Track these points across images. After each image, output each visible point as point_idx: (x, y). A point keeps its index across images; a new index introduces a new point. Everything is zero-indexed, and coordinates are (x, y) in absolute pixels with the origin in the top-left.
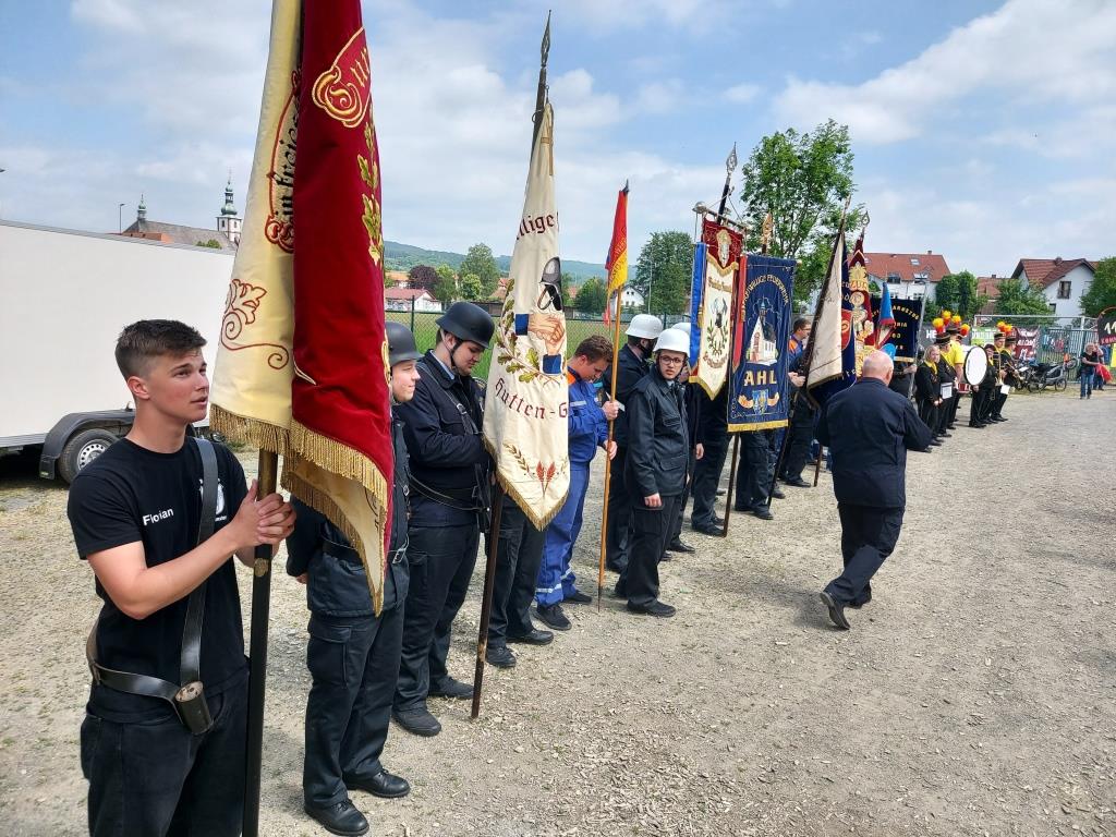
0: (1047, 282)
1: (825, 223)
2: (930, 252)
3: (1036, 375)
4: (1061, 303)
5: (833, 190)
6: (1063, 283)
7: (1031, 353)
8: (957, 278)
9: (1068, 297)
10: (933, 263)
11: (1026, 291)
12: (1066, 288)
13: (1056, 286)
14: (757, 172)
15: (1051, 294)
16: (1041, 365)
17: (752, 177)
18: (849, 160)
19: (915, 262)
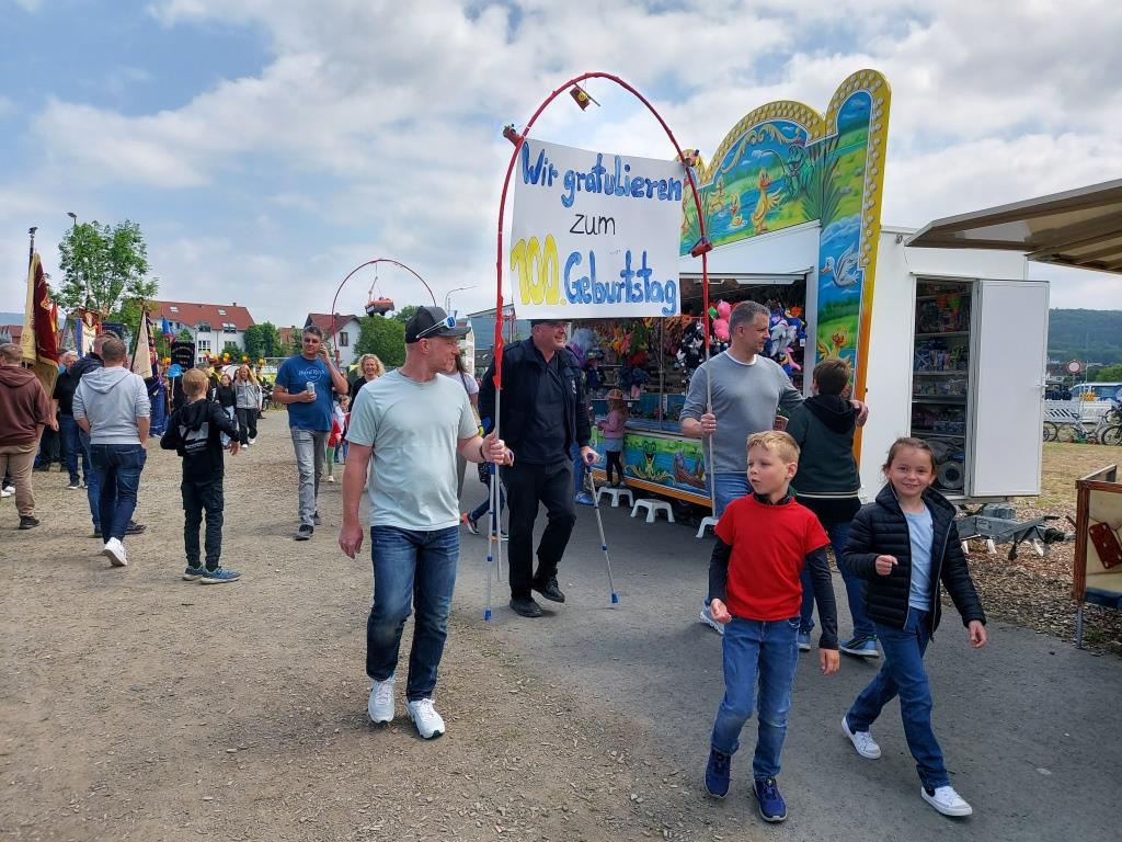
0: (331, 332)
1: (130, 290)
2: (235, 304)
4: (342, 350)
5: (133, 267)
6: (342, 334)
8: (261, 328)
9: (347, 345)
12: (345, 337)
13: (338, 336)
14: (69, 248)
15: (334, 342)
17: (66, 252)
18: (143, 247)
19: (222, 312)
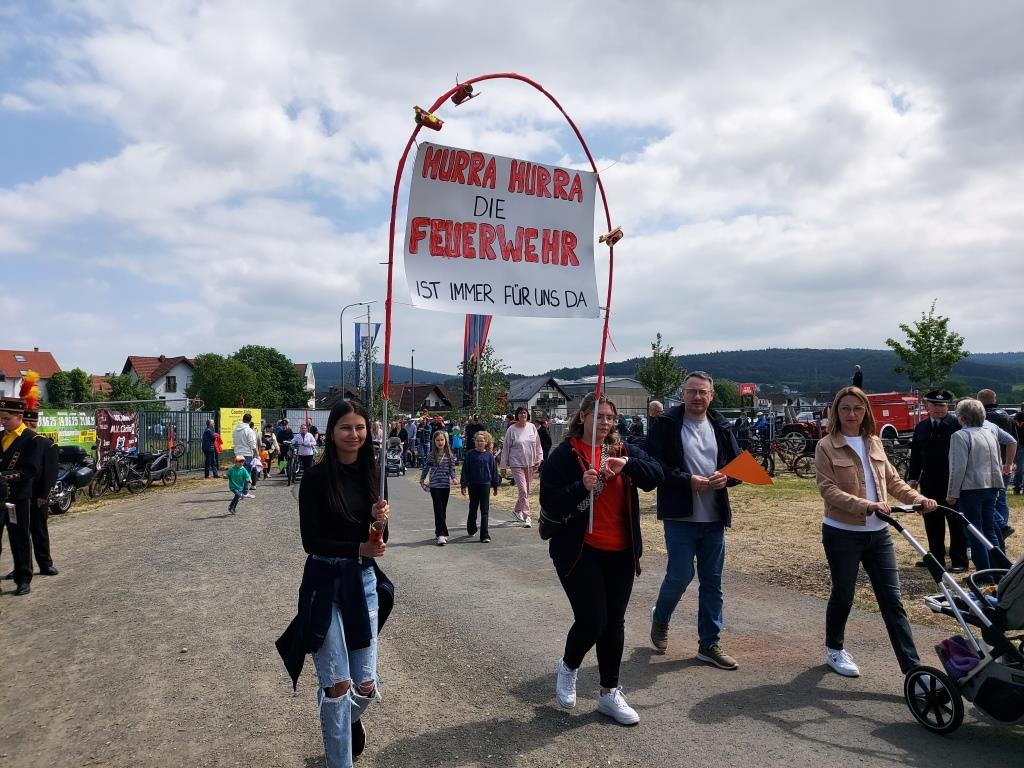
0: (154, 378)
2: (36, 349)
3: (137, 469)
4: (169, 396)
6: (168, 378)
7: (131, 442)
8: (68, 375)
9: (174, 391)
10: (40, 359)
11: (136, 385)
12: (172, 382)
13: (163, 381)
15: (160, 389)
16: (141, 456)
19: (20, 358)
